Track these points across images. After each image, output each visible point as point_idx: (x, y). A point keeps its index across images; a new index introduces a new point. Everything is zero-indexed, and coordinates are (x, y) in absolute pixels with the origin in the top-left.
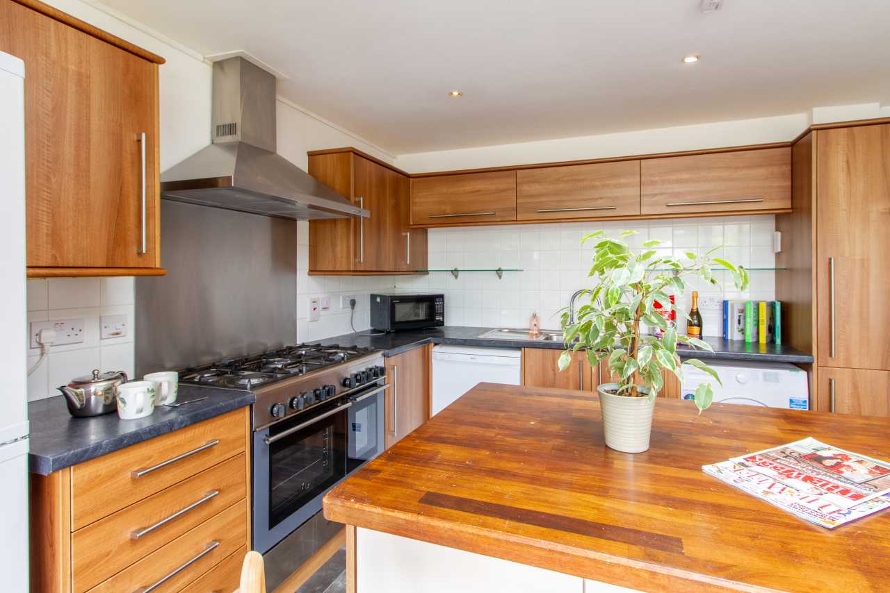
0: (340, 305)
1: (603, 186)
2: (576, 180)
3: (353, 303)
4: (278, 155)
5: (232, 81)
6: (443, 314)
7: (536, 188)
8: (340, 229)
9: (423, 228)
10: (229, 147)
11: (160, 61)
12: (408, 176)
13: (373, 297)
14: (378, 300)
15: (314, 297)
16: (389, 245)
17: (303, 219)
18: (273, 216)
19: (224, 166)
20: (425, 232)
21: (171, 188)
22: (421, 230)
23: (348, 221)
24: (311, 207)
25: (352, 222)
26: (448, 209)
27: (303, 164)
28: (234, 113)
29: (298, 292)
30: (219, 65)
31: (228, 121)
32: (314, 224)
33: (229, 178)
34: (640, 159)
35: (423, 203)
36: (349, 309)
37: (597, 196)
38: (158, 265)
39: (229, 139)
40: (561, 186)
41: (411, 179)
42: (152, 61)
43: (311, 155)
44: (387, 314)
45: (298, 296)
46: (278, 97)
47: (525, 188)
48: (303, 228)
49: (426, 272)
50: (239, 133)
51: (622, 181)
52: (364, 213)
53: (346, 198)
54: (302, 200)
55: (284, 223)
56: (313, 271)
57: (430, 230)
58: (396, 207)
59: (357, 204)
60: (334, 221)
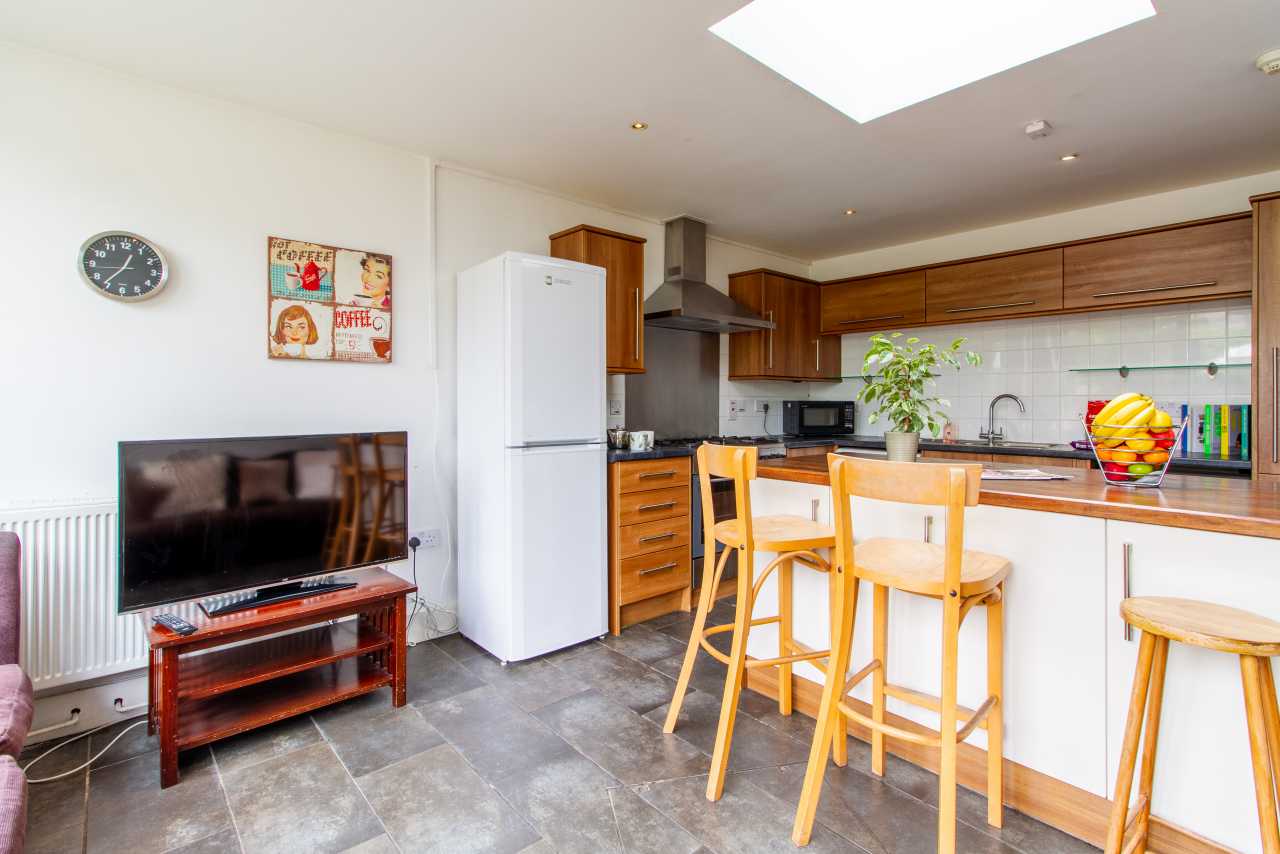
0: (754, 407)
1: (1021, 280)
2: (990, 276)
3: (766, 407)
4: (708, 286)
5: (678, 235)
6: (852, 422)
7: (946, 288)
8: (753, 339)
9: (835, 335)
10: (676, 283)
11: (645, 241)
12: (818, 284)
13: (785, 403)
14: (789, 405)
15: (733, 399)
16: (797, 352)
17: (724, 332)
18: (703, 332)
19: (675, 301)
20: (838, 339)
21: (648, 317)
22: (834, 339)
23: (760, 332)
24: (731, 324)
25: (763, 333)
26: (857, 314)
27: (725, 290)
28: (678, 260)
29: (721, 393)
30: (669, 225)
31: (675, 265)
32: (733, 337)
33: (679, 310)
34: (1063, 247)
35: (833, 310)
36: (763, 414)
37: (1012, 291)
38: (642, 367)
39: (675, 278)
40: (972, 283)
41: (822, 288)
42: (639, 242)
43: (731, 277)
44: (796, 419)
45: (721, 398)
46: (708, 235)
47: (936, 288)
48: (724, 339)
49: (839, 379)
50: (682, 273)
51: (1042, 272)
52: (772, 326)
53: (758, 315)
54: (723, 320)
55: (711, 337)
56: (732, 377)
57: (843, 336)
58: (806, 317)
59: (767, 318)
60: (749, 333)
